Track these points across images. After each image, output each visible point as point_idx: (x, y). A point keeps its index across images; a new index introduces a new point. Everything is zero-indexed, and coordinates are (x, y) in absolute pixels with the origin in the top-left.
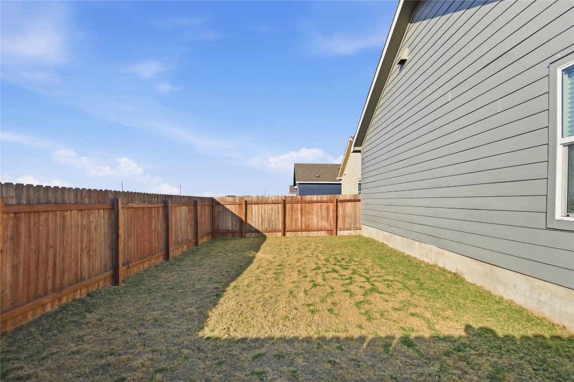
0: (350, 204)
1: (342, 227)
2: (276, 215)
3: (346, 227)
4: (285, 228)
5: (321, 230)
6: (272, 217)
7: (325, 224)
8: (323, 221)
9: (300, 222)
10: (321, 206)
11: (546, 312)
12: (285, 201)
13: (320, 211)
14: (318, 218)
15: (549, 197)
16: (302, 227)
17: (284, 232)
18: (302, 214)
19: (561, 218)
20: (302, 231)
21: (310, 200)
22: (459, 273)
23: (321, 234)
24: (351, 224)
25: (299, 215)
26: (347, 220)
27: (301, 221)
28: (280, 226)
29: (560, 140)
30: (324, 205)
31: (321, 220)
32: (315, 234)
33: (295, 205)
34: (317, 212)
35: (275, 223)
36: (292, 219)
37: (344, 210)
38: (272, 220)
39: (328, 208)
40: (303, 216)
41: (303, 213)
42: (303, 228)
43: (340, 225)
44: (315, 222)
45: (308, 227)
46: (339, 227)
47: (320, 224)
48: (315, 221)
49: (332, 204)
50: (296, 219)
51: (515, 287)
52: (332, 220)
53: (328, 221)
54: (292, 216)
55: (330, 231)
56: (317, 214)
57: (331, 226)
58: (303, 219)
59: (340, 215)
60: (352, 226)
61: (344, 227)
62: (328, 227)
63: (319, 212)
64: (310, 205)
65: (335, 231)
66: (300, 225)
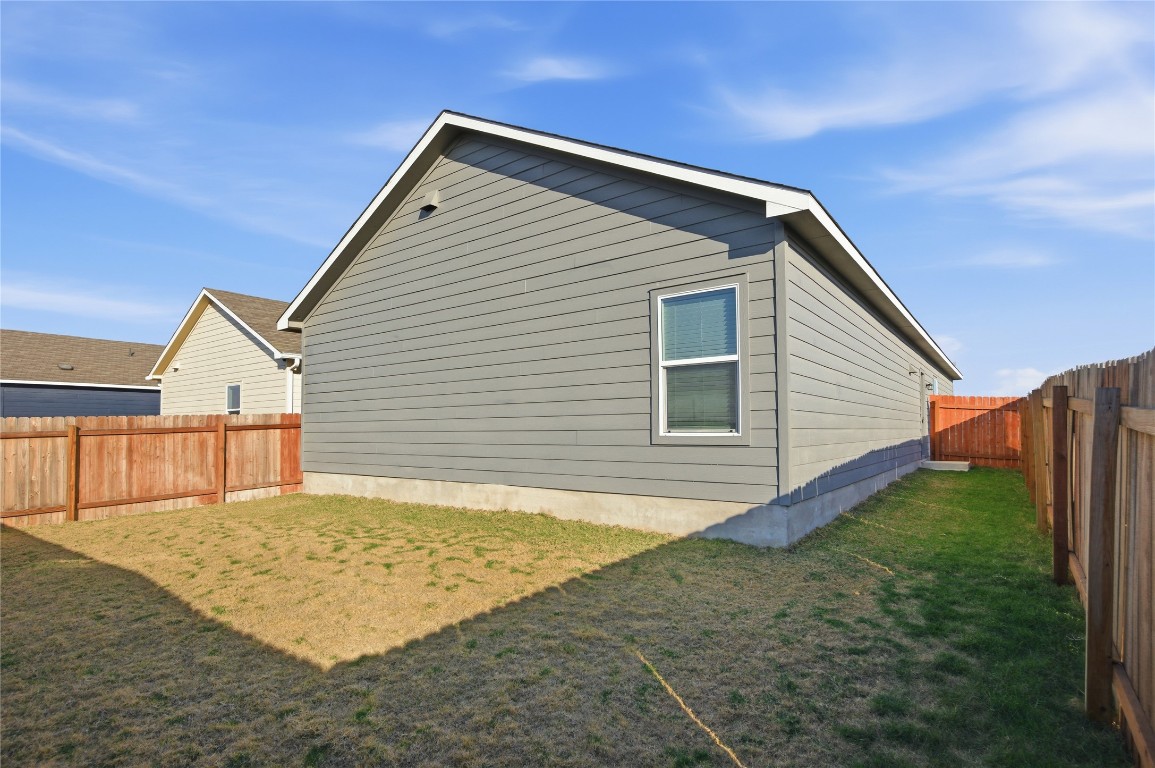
0: (254, 434)
1: (237, 484)
2: (47, 469)
3: (245, 483)
4: (77, 500)
5: (185, 495)
6: (31, 471)
7: (195, 480)
8: (190, 475)
9: (124, 480)
10: (185, 439)
11: (653, 527)
12: (78, 429)
13: (183, 452)
14: (176, 467)
15: (652, 415)
16: (130, 493)
17: (76, 509)
18: (130, 462)
19: (664, 434)
20: (130, 502)
21: (153, 426)
22: (546, 512)
23: (185, 504)
24: (257, 475)
25: (124, 464)
26: (249, 467)
27: (129, 477)
28: (61, 495)
29: (663, 363)
30: (193, 438)
31: (186, 471)
32: (169, 505)
33: (111, 440)
34: (175, 454)
35: (43, 491)
36: (100, 475)
37: (241, 446)
38: (31, 482)
39: (202, 444)
40: (135, 466)
41: (135, 457)
42: (135, 494)
43: (232, 478)
44: (170, 477)
45: (150, 489)
46: (229, 485)
47: (181, 481)
48: (168, 475)
49: (212, 434)
50: (115, 474)
51: (620, 509)
52: (213, 470)
53: (202, 474)
54: (101, 467)
55: (209, 496)
56: (174, 459)
57: (210, 483)
58: (134, 474)
59: (233, 457)
60: (260, 479)
61: (242, 483)
62: (202, 485)
63: (180, 453)
64: (158, 438)
65: (221, 493)
66: (124, 487)
